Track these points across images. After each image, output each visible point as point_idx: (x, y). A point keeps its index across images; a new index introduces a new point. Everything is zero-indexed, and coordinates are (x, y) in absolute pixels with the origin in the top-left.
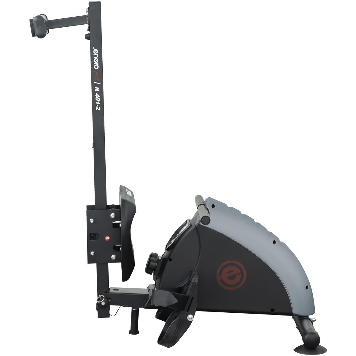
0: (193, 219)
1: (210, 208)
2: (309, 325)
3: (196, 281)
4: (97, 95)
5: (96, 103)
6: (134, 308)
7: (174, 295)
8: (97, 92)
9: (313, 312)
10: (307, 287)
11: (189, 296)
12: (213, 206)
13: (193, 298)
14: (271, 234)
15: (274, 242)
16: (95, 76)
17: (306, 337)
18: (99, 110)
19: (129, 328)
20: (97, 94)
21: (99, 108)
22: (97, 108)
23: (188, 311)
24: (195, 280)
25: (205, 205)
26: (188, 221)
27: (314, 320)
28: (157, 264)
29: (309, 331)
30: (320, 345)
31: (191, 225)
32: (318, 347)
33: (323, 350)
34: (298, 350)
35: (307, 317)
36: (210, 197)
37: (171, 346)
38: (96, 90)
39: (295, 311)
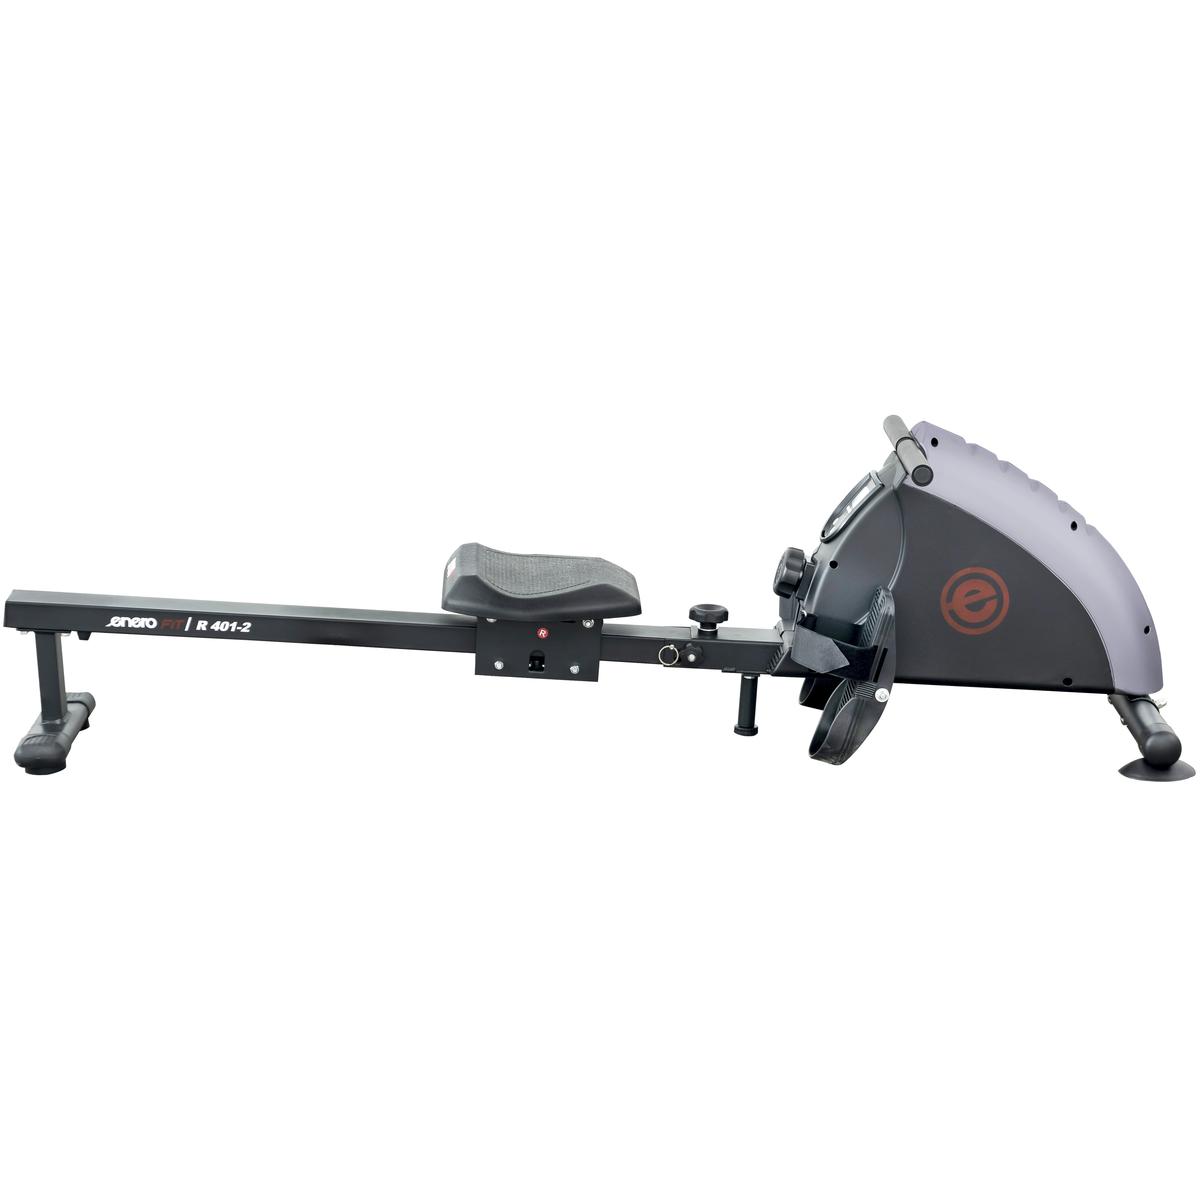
0: (885, 472)
1: (927, 446)
2: (1152, 715)
3: (892, 611)
4: (217, 626)
5: (233, 630)
6: (748, 674)
7: (842, 648)
8: (208, 627)
9: (1158, 685)
10: (1147, 630)
11: (876, 647)
12: (935, 442)
13: (885, 650)
14: (1064, 507)
15: (1074, 526)
16: (172, 627)
17: (1149, 742)
18: (249, 625)
19: (735, 721)
20: (212, 627)
21: (244, 624)
22: (245, 630)
23: (876, 680)
24: (888, 608)
25: (913, 439)
26: (874, 476)
27: (1162, 703)
28: (801, 575)
29: (1154, 729)
30: (1180, 759)
31: (883, 485)
32: (1177, 763)
33: (1188, 773)
34: (1128, 771)
35: (1145, 698)
36: (924, 422)
37: (842, 762)
38: (204, 629)
39: (1119, 684)
